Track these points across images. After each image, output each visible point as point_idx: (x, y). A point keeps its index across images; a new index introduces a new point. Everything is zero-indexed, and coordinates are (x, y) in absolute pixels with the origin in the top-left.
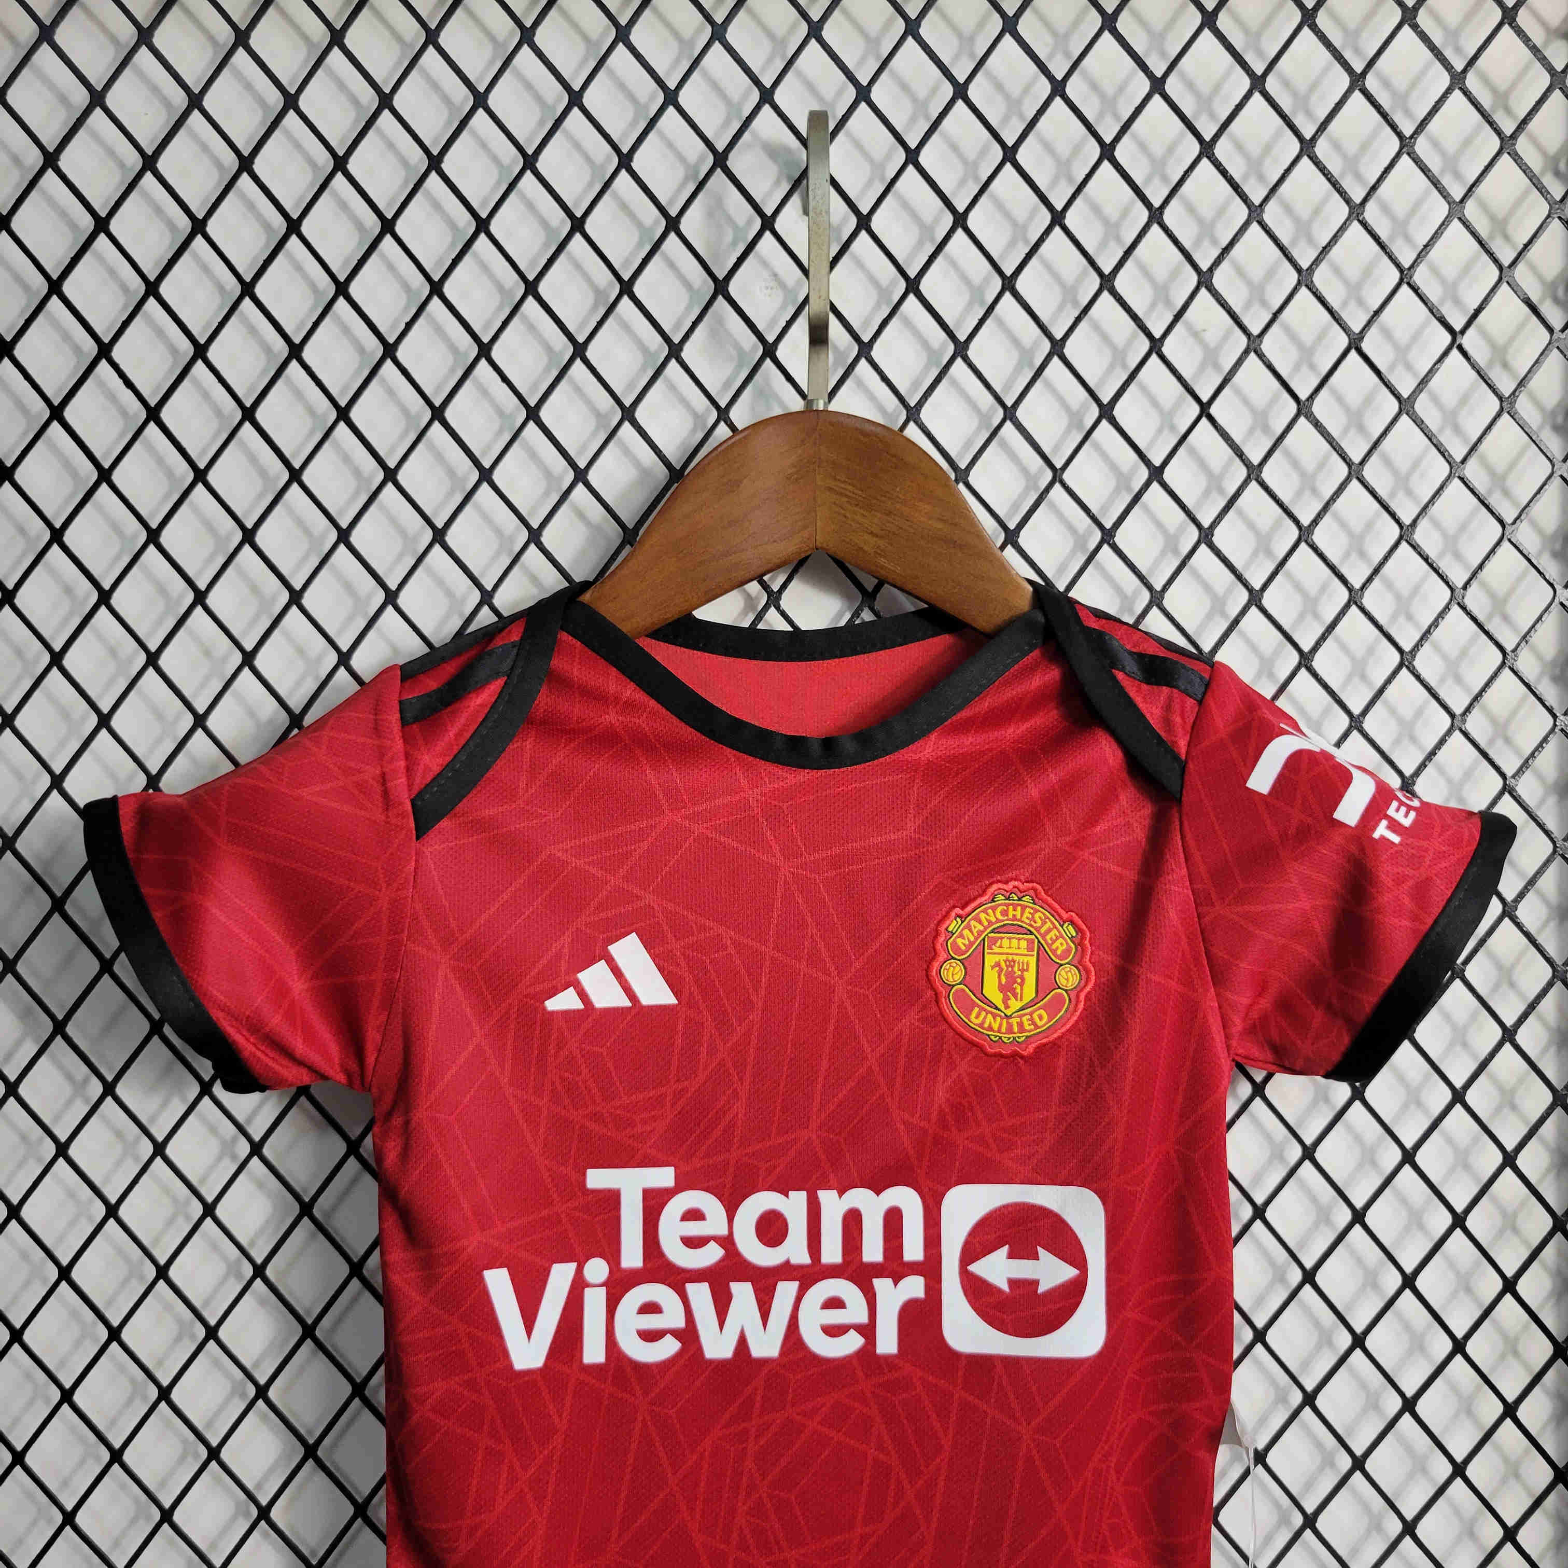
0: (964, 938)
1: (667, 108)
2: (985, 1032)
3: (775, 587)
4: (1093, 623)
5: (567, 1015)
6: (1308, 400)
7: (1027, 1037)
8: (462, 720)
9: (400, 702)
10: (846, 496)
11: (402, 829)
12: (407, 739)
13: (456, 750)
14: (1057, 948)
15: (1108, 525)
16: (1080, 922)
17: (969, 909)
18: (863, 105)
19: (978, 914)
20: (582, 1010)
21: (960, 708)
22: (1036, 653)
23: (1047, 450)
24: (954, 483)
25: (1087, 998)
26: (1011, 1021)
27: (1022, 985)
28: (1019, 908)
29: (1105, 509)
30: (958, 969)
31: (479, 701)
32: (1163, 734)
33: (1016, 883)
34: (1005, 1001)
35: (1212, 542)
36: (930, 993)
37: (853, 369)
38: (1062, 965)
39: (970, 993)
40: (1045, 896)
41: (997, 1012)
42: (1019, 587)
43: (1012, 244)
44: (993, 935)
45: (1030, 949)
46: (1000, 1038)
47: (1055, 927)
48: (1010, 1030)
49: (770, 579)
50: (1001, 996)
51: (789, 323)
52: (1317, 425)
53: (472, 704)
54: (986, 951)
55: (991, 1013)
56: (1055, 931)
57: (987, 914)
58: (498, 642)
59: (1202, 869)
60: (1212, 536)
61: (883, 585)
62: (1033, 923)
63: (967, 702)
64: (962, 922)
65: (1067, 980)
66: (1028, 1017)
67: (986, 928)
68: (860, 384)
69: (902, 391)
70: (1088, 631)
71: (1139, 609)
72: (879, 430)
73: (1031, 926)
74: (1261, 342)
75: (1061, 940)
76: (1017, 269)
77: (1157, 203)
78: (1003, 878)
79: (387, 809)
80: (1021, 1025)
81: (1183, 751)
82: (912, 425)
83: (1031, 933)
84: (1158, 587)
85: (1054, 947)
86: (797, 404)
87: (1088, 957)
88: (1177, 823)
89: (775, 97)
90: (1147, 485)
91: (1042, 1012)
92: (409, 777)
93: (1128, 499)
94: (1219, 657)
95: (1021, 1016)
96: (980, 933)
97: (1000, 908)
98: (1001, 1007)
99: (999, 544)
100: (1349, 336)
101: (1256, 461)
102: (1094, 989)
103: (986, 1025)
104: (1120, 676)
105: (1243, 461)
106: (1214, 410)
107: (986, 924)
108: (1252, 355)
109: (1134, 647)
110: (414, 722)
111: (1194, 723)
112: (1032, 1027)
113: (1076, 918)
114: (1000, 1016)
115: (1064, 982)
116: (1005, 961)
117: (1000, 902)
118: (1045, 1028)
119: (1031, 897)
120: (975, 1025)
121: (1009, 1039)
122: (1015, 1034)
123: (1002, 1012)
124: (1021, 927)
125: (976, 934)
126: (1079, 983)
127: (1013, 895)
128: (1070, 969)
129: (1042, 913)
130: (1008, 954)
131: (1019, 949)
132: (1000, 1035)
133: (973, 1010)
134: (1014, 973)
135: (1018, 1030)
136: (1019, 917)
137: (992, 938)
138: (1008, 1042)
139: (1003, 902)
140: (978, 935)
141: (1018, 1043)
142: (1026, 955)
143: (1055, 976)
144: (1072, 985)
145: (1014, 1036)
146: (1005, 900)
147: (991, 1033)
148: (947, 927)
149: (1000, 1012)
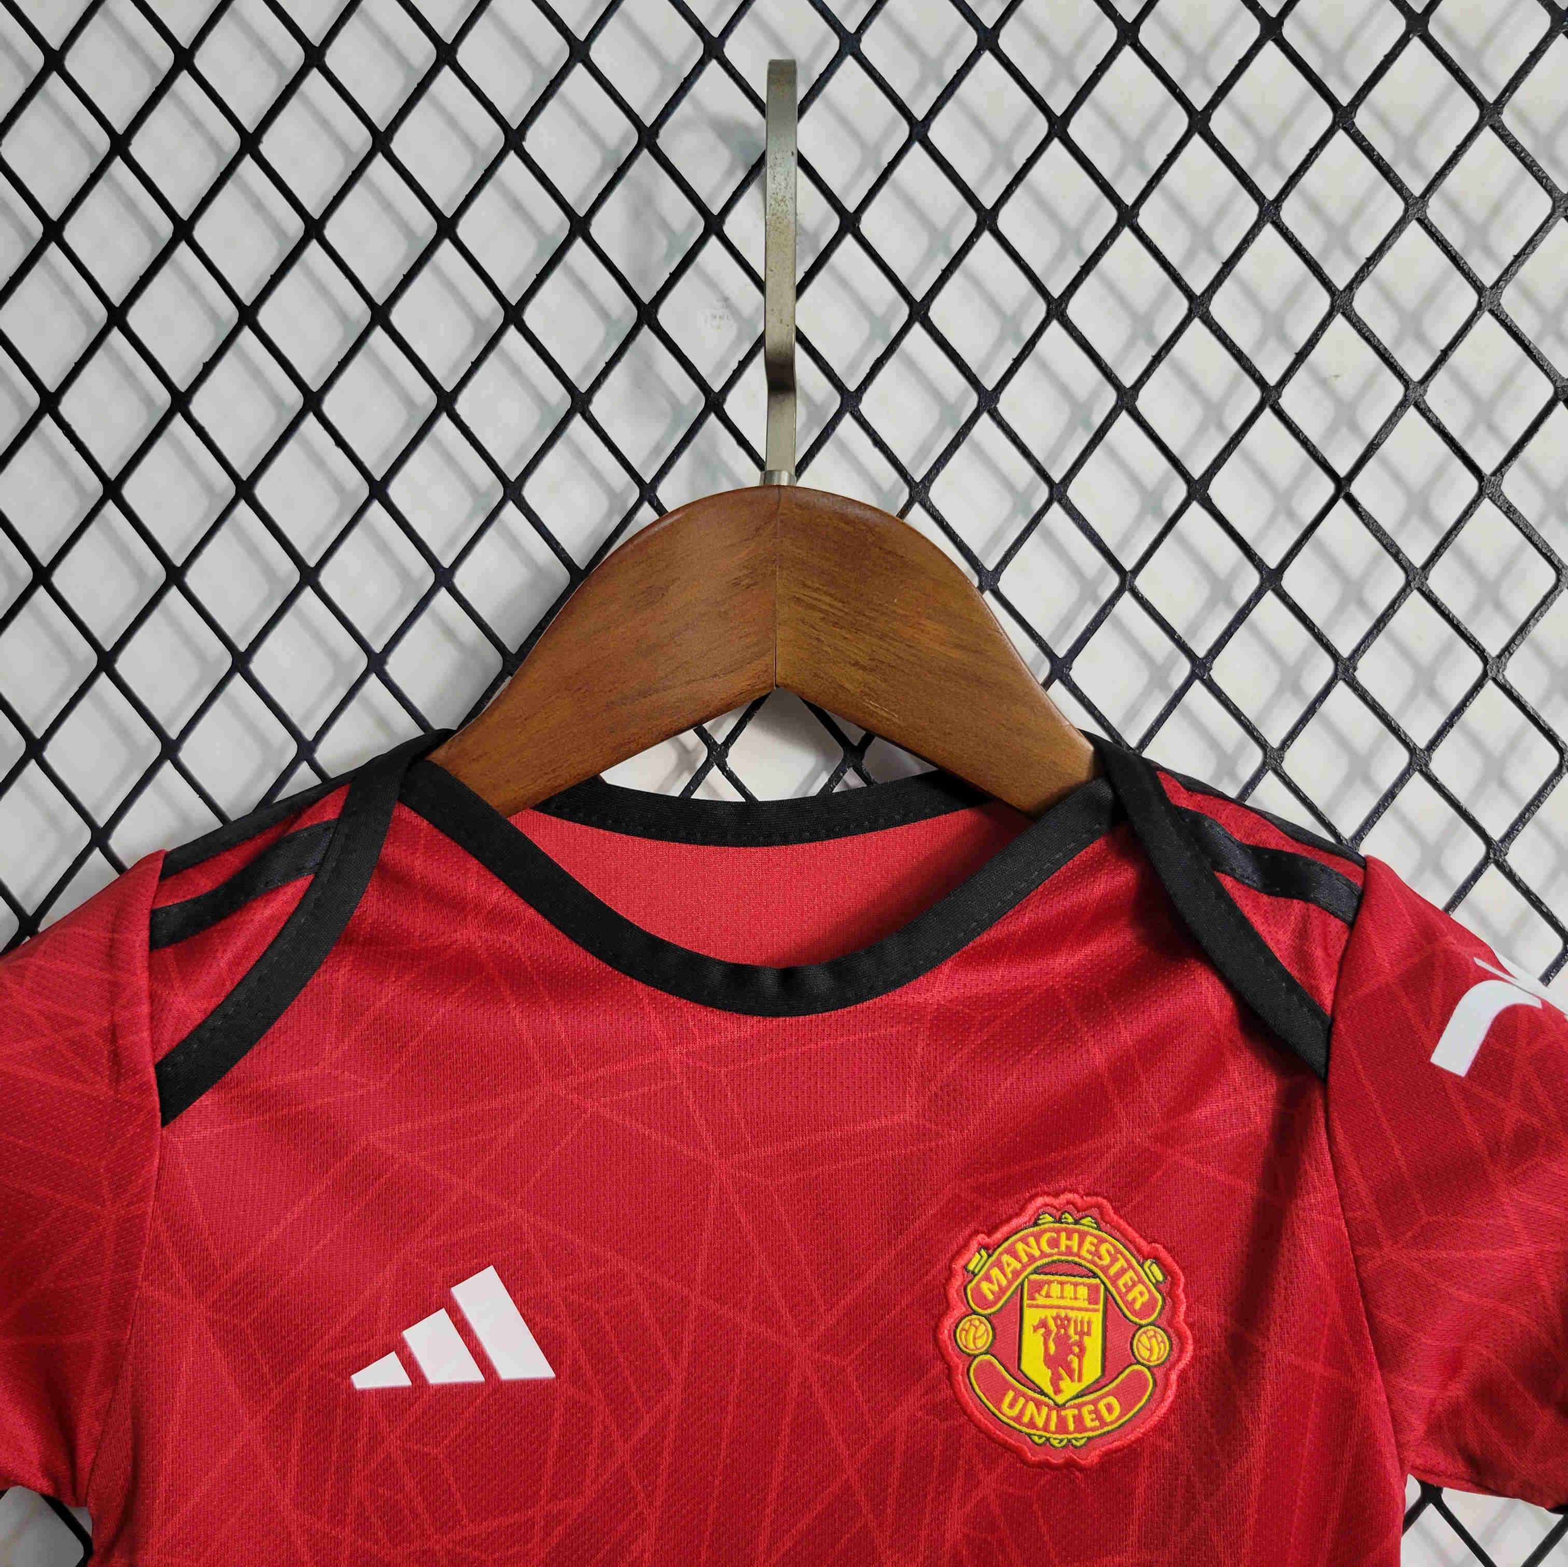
0: (991, 1282)
1: (573, 66)
2: (1024, 1429)
3: (720, 738)
4: (1183, 801)
5: (387, 1396)
6: (1494, 474)
7: (1089, 1439)
8: (238, 944)
9: (153, 913)
10: (821, 611)
11: (140, 1110)
12: (155, 971)
13: (229, 987)
14: (1134, 1300)
15: (1201, 652)
16: (1169, 1260)
17: (998, 1235)
18: (850, 61)
19: (1013, 1244)
20: (409, 1388)
21: (984, 927)
22: (1099, 844)
23: (1110, 543)
24: (978, 593)
25: (1182, 1378)
26: (1063, 1413)
27: (1081, 1356)
28: (1076, 1236)
29: (1195, 626)
30: (982, 1329)
31: (268, 912)
32: (1295, 973)
33: (1070, 1196)
34: (1055, 1381)
35: (1354, 678)
36: (939, 1366)
37: (833, 429)
38: (1141, 1326)
39: (1001, 1368)
40: (1116, 1218)
41: (1043, 1398)
42: (1073, 745)
43: (1060, 256)
44: (1035, 1276)
45: (1093, 1300)
46: (1048, 1439)
47: (1131, 1266)
48: (1062, 1426)
49: (711, 727)
50: (1049, 1373)
51: (743, 365)
52: (1509, 511)
53: (258, 917)
54: (1026, 1302)
55: (1033, 1399)
56: (1131, 1273)
57: (1027, 1244)
58: (307, 822)
59: (1362, 1188)
60: (1355, 669)
61: (873, 738)
62: (1097, 1259)
63: (996, 916)
64: (989, 1256)
65: (1151, 1350)
66: (1091, 1407)
67: (1024, 1267)
68: (844, 449)
69: (904, 460)
70: (1178, 813)
71: (1246, 774)
72: (868, 514)
73: (1096, 1265)
74: (1425, 391)
75: (1140, 1287)
76: (1068, 287)
77: (1271, 195)
78: (1051, 1188)
79: (117, 1082)
80: (1079, 1419)
81: (1328, 1001)
82: (917, 508)
83: (1095, 1276)
84: (1275, 741)
85: (1130, 1297)
86: (751, 476)
87: (1182, 1317)
88: (1320, 1114)
89: (725, 50)
90: (1257, 596)
91: (1112, 1400)
92: (153, 1030)
93: (1228, 616)
94: (1366, 849)
95: (1079, 1407)
96: (1016, 1274)
97: (1047, 1235)
98: (1049, 1390)
99: (1041, 680)
100: (1554, 382)
101: (1418, 560)
102: (1191, 1365)
103: (1026, 1419)
104: (1228, 883)
105: (1399, 562)
106: (1356, 488)
107: (1025, 1259)
108: (1412, 411)
109: (1248, 836)
110: (168, 945)
111: (1343, 956)
112: (1097, 1423)
113: (1163, 1254)
114: (1047, 1405)
115: (1146, 1354)
116: (1055, 1319)
117: (1046, 1226)
118: (1116, 1425)
119: (1093, 1218)
120: (1008, 1418)
121: (1061, 1441)
122: (1071, 1433)
123: (1050, 1398)
124: (1080, 1265)
125: (1010, 1276)
126: (1169, 1355)
127: (1067, 1215)
128: (1155, 1332)
129: (1111, 1243)
130: (1059, 1307)
131: (1076, 1298)
132: (1048, 1435)
133: (1005, 1394)
134: (1069, 1337)
135: (1075, 1428)
136: (1075, 1249)
137: (1035, 1281)
138: (1059, 1445)
139: (1052, 1225)
140: (1013, 1277)
141: (1076, 1447)
142: (1087, 1310)
143: (1131, 1344)
144: (1158, 1359)
145: (1070, 1437)
146: (1054, 1222)
147: (1034, 1431)
148: (967, 1264)
149: (1046, 1399)
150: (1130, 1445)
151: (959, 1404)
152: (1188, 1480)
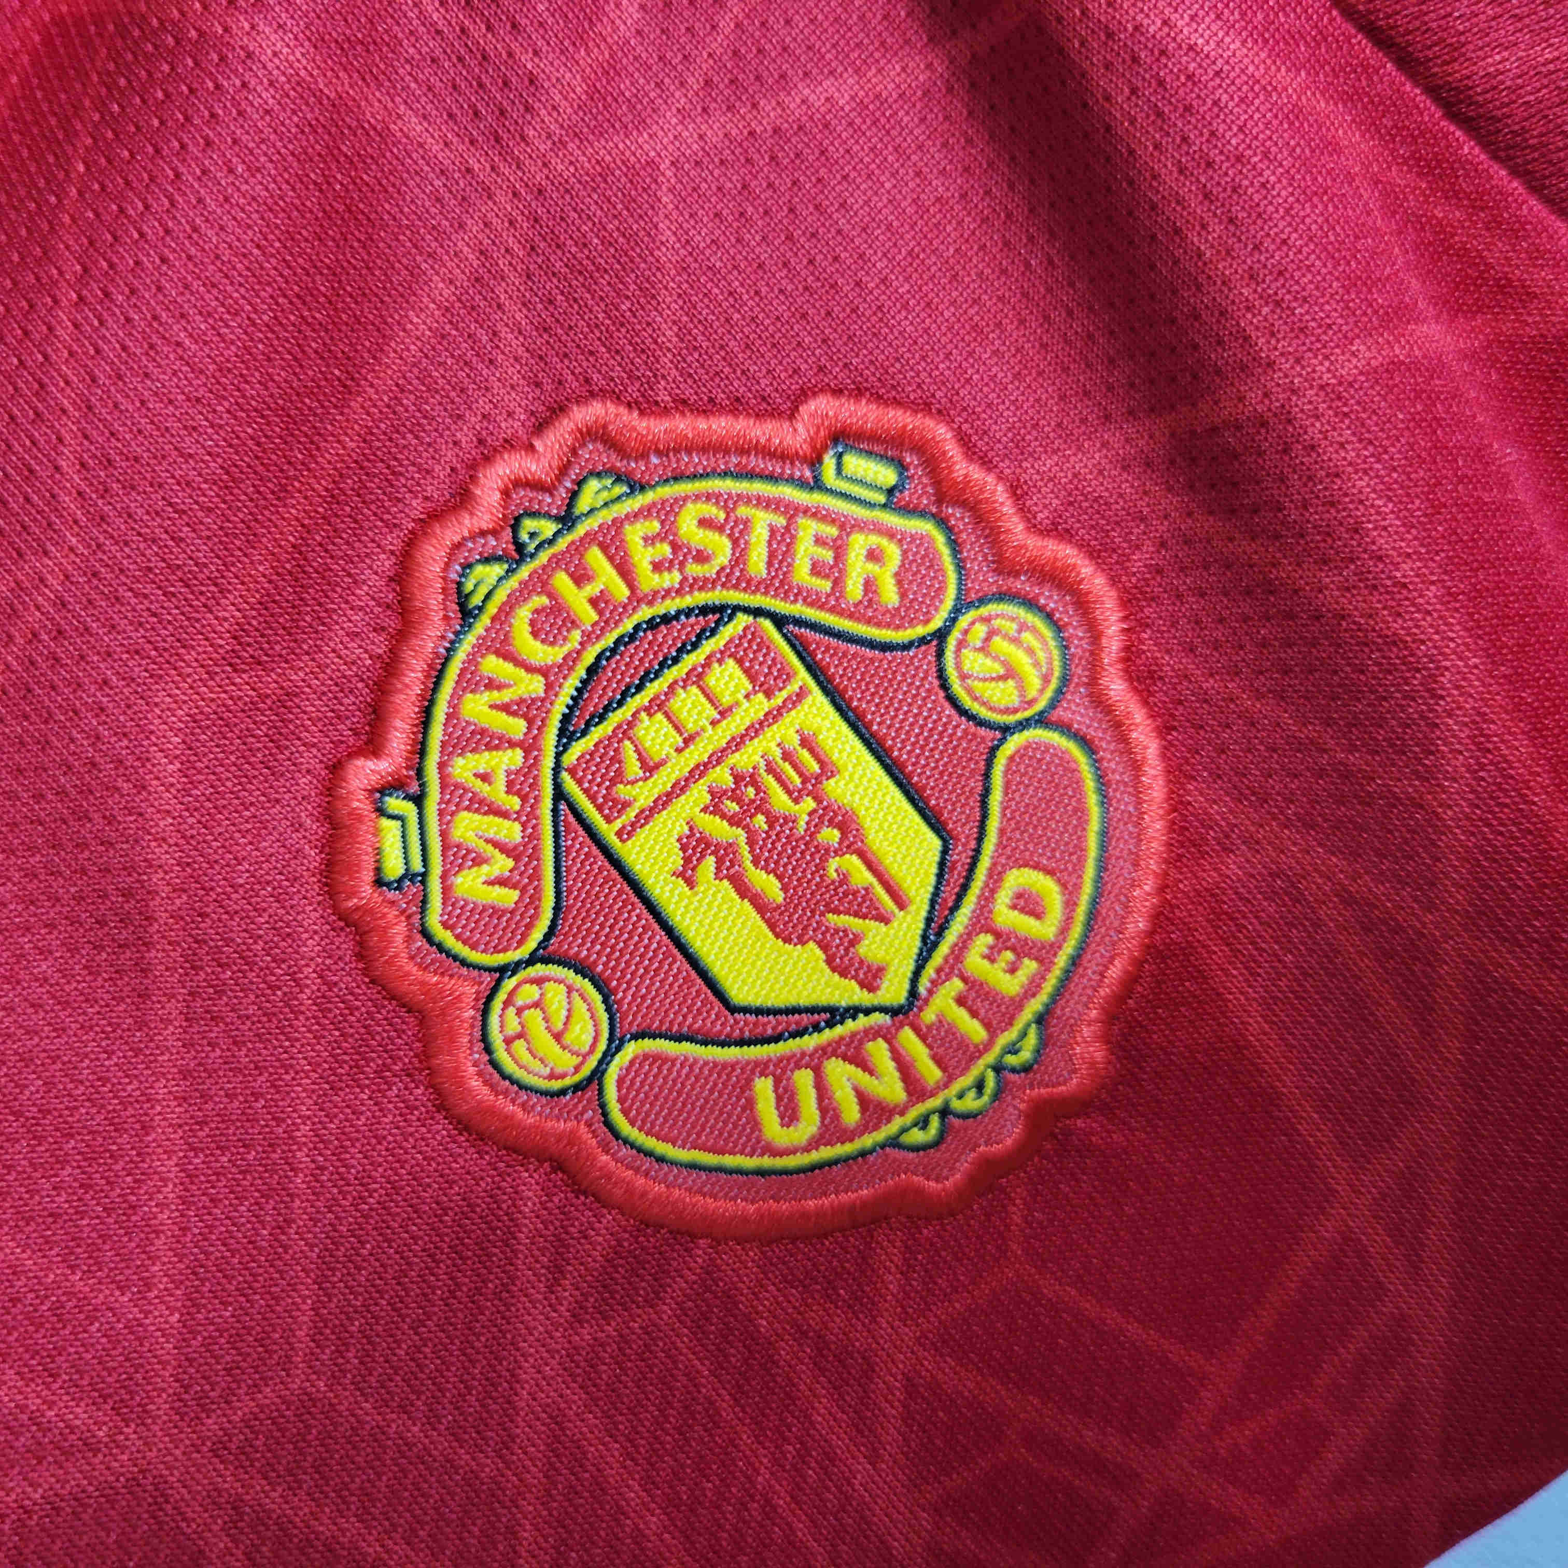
0: (479, 860)
2: (868, 1141)
7: (1041, 1020)
14: (869, 585)
16: (872, 412)
17: (400, 728)
19: (452, 716)
26: (929, 1016)
27: (854, 841)
30: (555, 995)
34: (844, 958)
38: (941, 635)
39: (687, 1048)
40: (655, 424)
41: (850, 1025)
44: (577, 749)
45: (768, 676)
46: (945, 1112)
47: (792, 511)
48: (951, 1049)
54: (608, 831)
55: (826, 1051)
56: (808, 528)
57: (492, 685)
62: (694, 569)
64: (418, 800)
65: (1010, 674)
66: (984, 941)
67: (530, 746)
73: (704, 584)
75: (859, 543)
80: (976, 997)
83: (724, 612)
85: (854, 590)
95: (951, 966)
96: (523, 782)
97: (523, 615)
102: (1132, 623)
103: (851, 1114)
107: (517, 727)
112: (1030, 966)
114: (875, 1031)
115: (1006, 693)
116: (714, 808)
117: (501, 596)
118: (1077, 931)
119: (599, 475)
120: (807, 1149)
121: (980, 1086)
122: (988, 1046)
123: (868, 1011)
124: (666, 619)
125: (514, 803)
126: (1065, 648)
127: (529, 524)
128: (987, 620)
129: (697, 497)
130: (700, 771)
131: (724, 713)
132: (935, 1103)
133: (751, 1104)
134: (789, 820)
135: (987, 1025)
136: (621, 592)
137: (587, 758)
138: (986, 1098)
139: (513, 583)
140: (524, 799)
141: (1026, 1069)
142: (773, 716)
143: (952, 700)
144: (1046, 679)
145: (990, 1058)
146: (510, 572)
147: (897, 1123)
148: (378, 870)
149: (863, 1021)
150: (1148, 948)
151: (659, 1226)
152: (1348, 900)
